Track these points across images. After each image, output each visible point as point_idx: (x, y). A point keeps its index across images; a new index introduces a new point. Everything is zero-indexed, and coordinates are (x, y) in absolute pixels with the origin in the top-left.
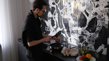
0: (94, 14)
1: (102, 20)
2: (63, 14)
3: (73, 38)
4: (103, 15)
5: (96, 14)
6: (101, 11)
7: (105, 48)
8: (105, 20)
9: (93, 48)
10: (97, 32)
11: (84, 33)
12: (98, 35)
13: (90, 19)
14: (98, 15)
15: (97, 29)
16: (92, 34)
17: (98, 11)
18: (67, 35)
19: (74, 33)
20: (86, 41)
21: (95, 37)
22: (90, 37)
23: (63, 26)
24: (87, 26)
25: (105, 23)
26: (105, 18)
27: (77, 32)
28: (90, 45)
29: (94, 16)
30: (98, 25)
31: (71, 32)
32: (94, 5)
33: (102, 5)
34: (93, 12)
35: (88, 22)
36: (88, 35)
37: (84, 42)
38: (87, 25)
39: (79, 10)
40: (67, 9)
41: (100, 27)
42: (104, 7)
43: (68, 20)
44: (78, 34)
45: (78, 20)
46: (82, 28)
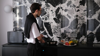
0: (75, 16)
1: (82, 19)
2: (44, 19)
3: (56, 37)
4: (83, 16)
5: (77, 16)
6: (81, 14)
7: (85, 38)
8: (84, 19)
10: (78, 28)
11: (67, 31)
12: (79, 30)
13: (72, 20)
14: (79, 17)
15: (78, 26)
16: (74, 30)
17: (79, 14)
18: (49, 36)
19: (56, 32)
20: (69, 36)
21: (76, 32)
23: (44, 29)
24: (69, 26)
25: (85, 21)
26: (84, 18)
28: (73, 38)
29: (76, 18)
30: (79, 23)
31: (53, 33)
32: (75, 10)
33: (82, 10)
34: (74, 15)
36: (70, 32)
37: (67, 37)
39: (62, 15)
40: (49, 15)
41: (80, 24)
42: (83, 11)
43: (50, 23)
44: (61, 32)
45: (60, 22)
46: (65, 27)
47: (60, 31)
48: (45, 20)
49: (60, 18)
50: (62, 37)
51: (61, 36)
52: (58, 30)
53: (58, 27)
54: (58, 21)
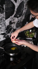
10: (23, 14)
11: (12, 22)
15: (24, 11)
20: (14, 28)
22: (18, 21)
30: (24, 8)
35: (16, 8)
36: (16, 22)
37: (12, 30)
38: (15, 12)
41: (26, 9)
44: (6, 26)
45: (5, 11)
46: (11, 17)
47: (5, 24)
49: (4, 4)
50: (7, 32)
51: (6, 31)
52: (3, 24)
53: (2, 19)
54: (1, 10)
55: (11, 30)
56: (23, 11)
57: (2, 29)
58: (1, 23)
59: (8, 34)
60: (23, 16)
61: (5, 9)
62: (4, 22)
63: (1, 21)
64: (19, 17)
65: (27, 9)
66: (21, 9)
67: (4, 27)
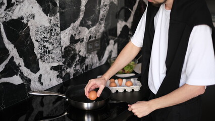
2: (4, 7)
7: (114, 45)
9: (96, 61)
10: (102, 20)
11: (77, 38)
12: (103, 25)
15: (102, 12)
16: (93, 29)
20: (81, 54)
22: (90, 37)
27: (58, 43)
30: (102, 4)
31: (39, 56)
36: (85, 37)
37: (78, 58)
38: (81, 13)
41: (106, 6)
44: (61, 47)
45: (58, 10)
46: (72, 25)
47: (60, 43)
48: (7, 7)
50: (64, 63)
51: (64, 60)
52: (54, 42)
53: (52, 30)
54: (51, 7)
55: (75, 58)
56: (99, 12)
57: (53, 56)
58: (51, 40)
59: (68, 70)
60: (100, 24)
61: (58, 5)
62: (58, 38)
63: (51, 33)
64: (93, 25)
65: (108, 7)
66: (94, 7)
67: (58, 50)
